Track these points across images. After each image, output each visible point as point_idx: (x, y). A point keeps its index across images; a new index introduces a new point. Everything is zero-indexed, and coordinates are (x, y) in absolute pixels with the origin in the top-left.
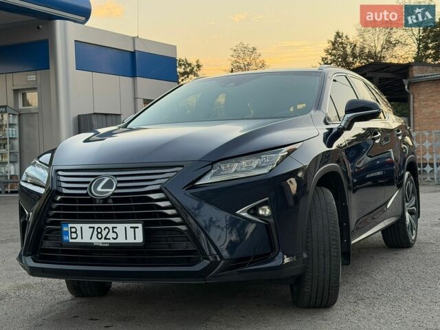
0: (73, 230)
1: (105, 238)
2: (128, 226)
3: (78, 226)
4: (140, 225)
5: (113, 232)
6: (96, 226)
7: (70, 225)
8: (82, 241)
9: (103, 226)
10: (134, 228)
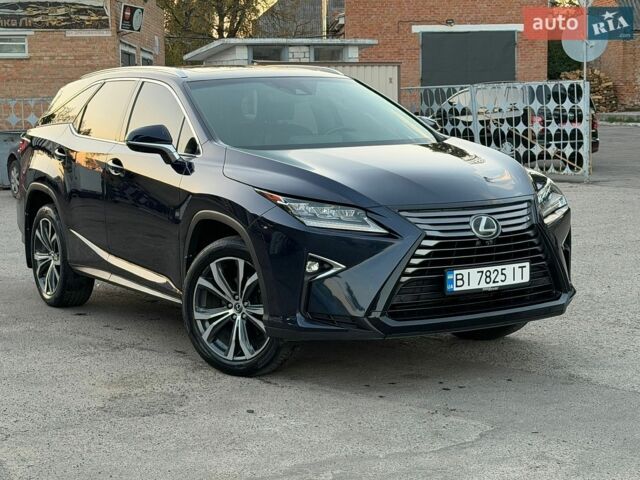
0: (460, 277)
1: (494, 282)
2: (517, 266)
3: (465, 272)
4: (527, 264)
5: (502, 274)
6: (485, 269)
7: (456, 272)
8: (469, 288)
9: (492, 269)
10: (522, 267)
